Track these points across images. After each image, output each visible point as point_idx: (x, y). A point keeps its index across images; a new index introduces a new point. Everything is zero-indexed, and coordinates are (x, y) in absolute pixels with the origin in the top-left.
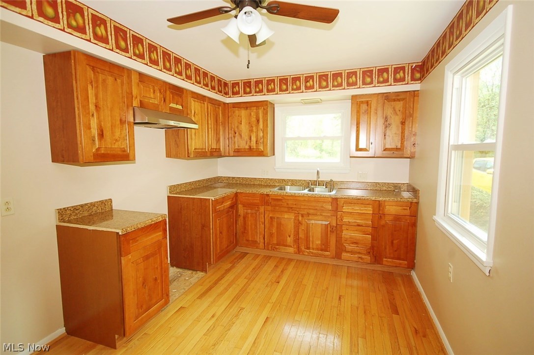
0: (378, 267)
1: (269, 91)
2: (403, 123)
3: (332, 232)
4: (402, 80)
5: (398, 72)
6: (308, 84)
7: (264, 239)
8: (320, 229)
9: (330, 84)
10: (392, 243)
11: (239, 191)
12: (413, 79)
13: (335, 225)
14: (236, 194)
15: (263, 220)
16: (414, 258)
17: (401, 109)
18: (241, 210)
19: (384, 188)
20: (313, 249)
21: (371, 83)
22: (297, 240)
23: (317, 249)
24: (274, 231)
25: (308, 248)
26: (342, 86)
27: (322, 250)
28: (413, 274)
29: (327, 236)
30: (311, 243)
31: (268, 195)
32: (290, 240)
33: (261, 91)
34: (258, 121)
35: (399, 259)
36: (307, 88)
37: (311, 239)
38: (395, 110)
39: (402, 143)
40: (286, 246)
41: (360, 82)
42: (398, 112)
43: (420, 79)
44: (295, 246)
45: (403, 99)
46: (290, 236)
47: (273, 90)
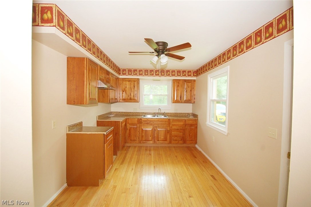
0: (185, 145)
1: (140, 74)
2: (191, 91)
3: (168, 133)
4: (190, 75)
5: (189, 73)
6: (157, 73)
7: (139, 138)
8: (163, 132)
9: (165, 74)
10: (190, 135)
11: (127, 118)
12: (194, 76)
13: (169, 130)
14: (126, 119)
15: (139, 130)
16: (197, 140)
17: (190, 86)
18: (128, 126)
19: (184, 115)
20: (160, 141)
21: (180, 75)
22: (153, 138)
23: (162, 141)
24: (143, 135)
25: (158, 141)
26: (170, 75)
27: (164, 141)
28: (196, 146)
29: (166, 135)
30: (160, 138)
31: (141, 119)
32: (150, 138)
33: (136, 74)
34: (134, 87)
35: (192, 141)
36: (156, 75)
37: (160, 137)
38: (188, 86)
39: (191, 98)
40: (149, 141)
41: (176, 75)
42: (189, 87)
43: (196, 76)
44: (153, 140)
45: (191, 82)
46: (150, 136)
47: (142, 74)
